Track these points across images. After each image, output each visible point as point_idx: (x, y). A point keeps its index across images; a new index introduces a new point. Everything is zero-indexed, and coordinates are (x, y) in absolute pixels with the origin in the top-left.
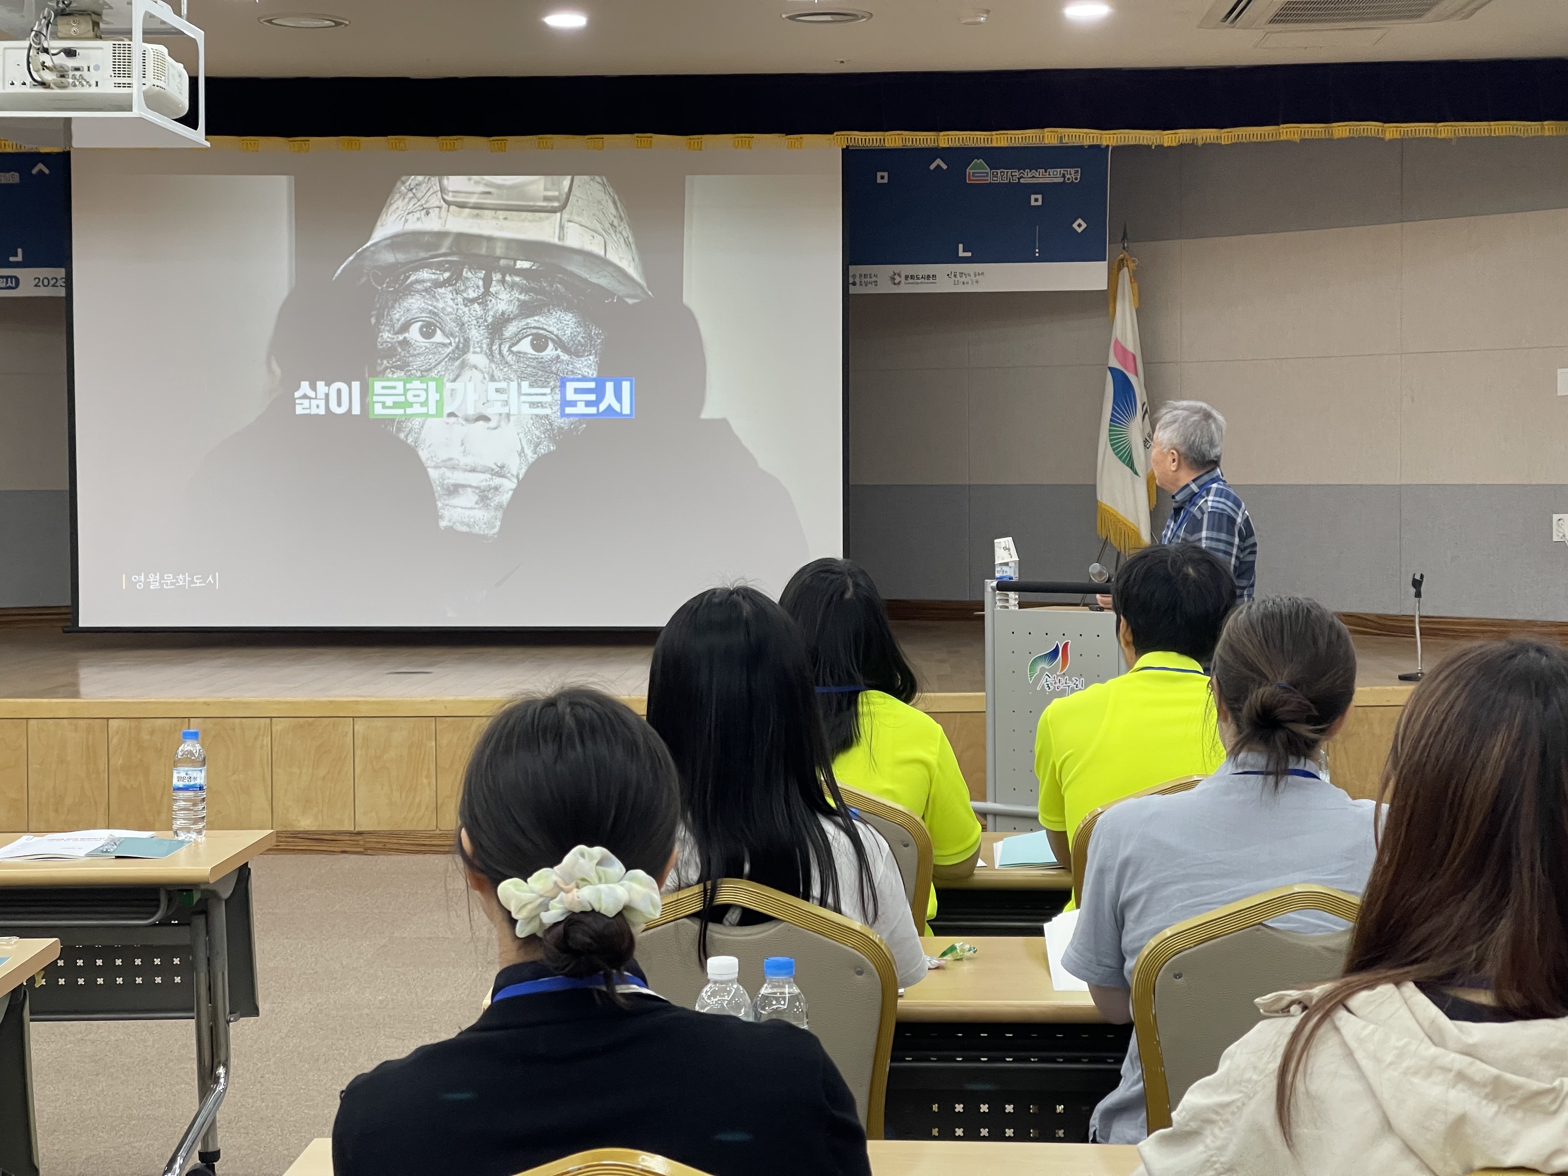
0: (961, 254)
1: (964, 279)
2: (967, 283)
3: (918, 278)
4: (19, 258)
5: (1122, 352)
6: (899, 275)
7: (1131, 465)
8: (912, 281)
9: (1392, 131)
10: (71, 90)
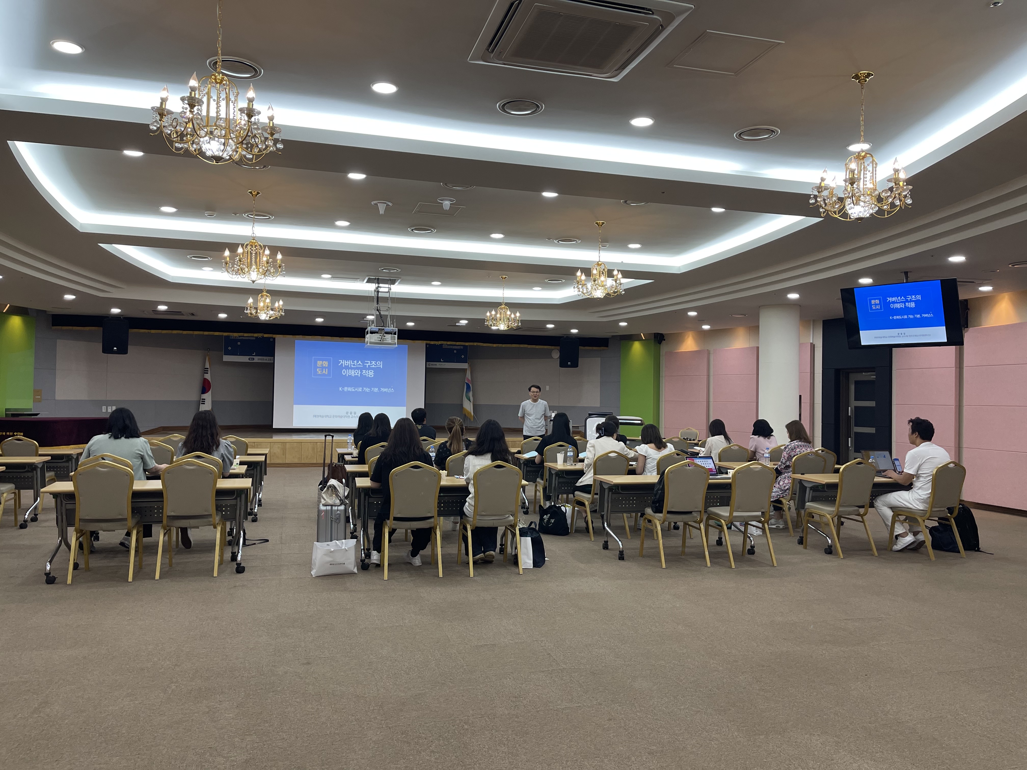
0: (442, 361)
4: (255, 354)
5: (468, 380)
6: (434, 364)
7: (470, 400)
8: (436, 365)
9: (529, 346)
10: (384, 342)
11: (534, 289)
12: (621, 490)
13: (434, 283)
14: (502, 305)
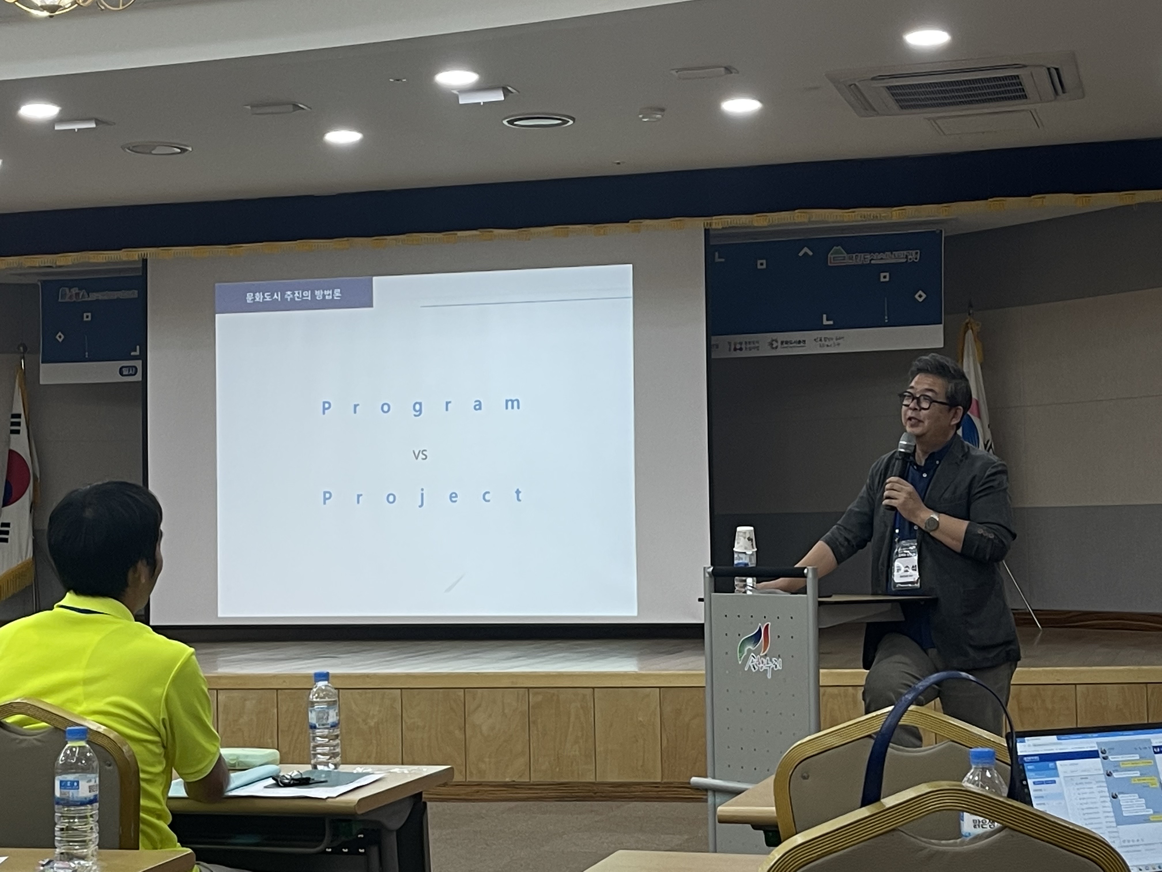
0: (825, 322)
1: (827, 342)
2: (831, 346)
3: (791, 343)
4: (138, 353)
6: (777, 341)
8: (786, 345)
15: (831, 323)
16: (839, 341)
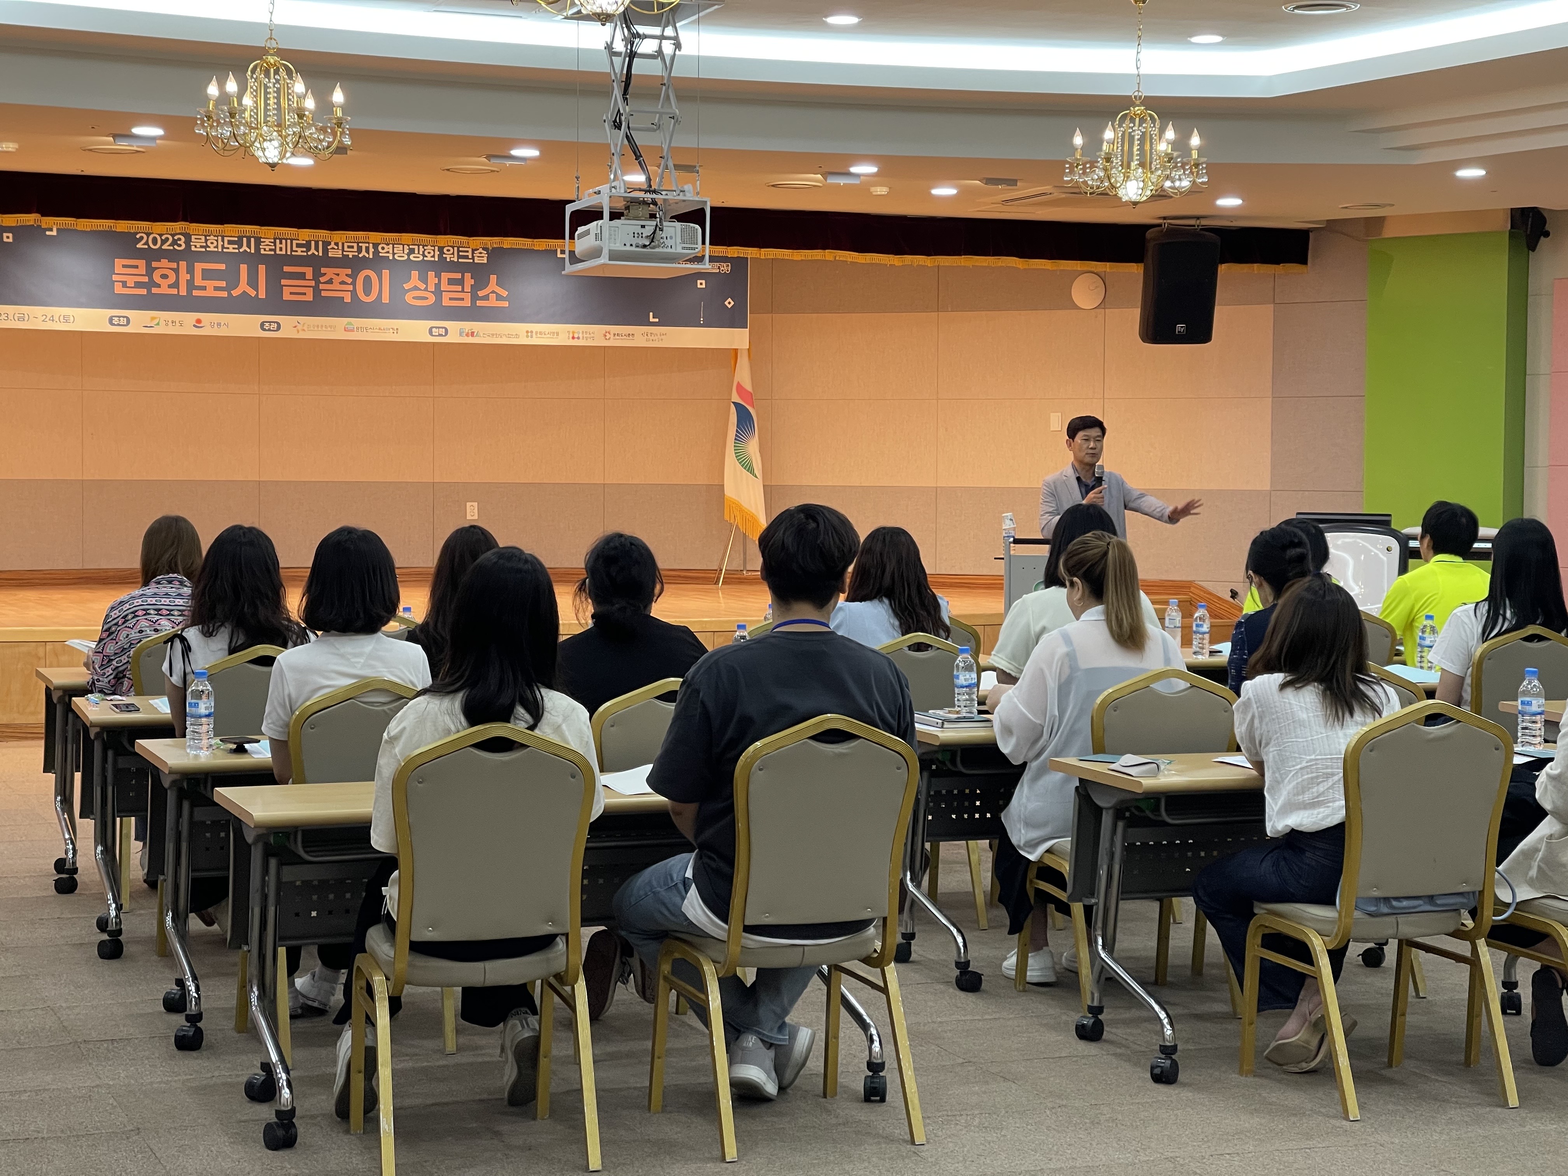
0: (652, 320)
1: (653, 337)
2: (655, 340)
5: (740, 389)
6: (609, 333)
7: (751, 470)
11: (1195, 39)
12: (1166, 810)
13: (834, 20)
14: (1134, 105)
15: (657, 320)
16: (662, 337)
